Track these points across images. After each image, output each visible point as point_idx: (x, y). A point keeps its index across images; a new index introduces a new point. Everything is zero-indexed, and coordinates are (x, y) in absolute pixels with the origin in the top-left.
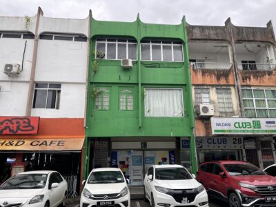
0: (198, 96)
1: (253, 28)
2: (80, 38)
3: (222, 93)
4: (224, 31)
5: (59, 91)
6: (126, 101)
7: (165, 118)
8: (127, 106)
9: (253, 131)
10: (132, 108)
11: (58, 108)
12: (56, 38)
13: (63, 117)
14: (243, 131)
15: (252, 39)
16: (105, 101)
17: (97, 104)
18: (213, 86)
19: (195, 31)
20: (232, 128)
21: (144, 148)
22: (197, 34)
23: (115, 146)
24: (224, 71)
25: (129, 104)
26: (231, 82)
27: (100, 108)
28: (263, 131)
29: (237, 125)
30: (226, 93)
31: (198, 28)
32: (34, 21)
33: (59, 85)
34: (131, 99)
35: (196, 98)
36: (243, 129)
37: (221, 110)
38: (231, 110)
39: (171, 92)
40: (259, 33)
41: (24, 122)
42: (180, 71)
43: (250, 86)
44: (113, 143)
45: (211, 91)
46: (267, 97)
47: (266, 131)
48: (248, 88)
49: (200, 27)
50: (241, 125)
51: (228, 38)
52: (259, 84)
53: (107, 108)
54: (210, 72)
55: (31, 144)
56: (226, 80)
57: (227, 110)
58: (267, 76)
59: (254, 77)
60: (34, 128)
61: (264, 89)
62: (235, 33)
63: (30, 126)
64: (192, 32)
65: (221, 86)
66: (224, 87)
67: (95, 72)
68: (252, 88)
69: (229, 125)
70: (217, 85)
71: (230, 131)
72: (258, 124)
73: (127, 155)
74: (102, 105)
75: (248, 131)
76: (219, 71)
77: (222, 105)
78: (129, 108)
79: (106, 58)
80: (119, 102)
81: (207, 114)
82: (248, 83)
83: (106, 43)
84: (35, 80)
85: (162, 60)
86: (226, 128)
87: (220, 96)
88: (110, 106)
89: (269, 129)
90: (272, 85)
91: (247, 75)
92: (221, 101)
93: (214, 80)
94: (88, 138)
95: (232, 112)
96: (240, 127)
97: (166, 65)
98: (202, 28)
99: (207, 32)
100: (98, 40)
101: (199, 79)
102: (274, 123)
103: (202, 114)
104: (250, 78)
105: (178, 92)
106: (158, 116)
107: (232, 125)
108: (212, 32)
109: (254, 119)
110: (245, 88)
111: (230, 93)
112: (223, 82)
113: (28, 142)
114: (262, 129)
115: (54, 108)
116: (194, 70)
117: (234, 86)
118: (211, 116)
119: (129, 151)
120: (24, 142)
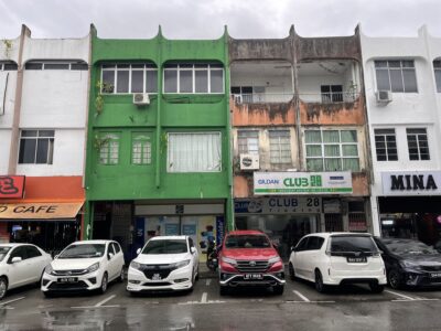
0: (243, 142)
1: (328, 39)
2: (79, 65)
3: (276, 137)
4: (284, 47)
5: (52, 140)
6: (141, 152)
7: (194, 174)
8: (142, 158)
9: (310, 190)
10: (149, 161)
11: (51, 163)
12: (47, 67)
13: (58, 174)
14: (296, 190)
15: (324, 56)
16: (112, 152)
17: (102, 156)
18: (264, 127)
19: (240, 48)
20: (281, 186)
21: (180, 213)
22: (244, 52)
23: (139, 211)
24: (281, 104)
25: (145, 156)
26: (290, 121)
27: (106, 161)
28: (324, 190)
29: (288, 182)
30: (283, 137)
31: (245, 44)
32: (16, 45)
33: (51, 132)
34: (148, 148)
35: (240, 145)
36: (296, 187)
37: (274, 161)
38: (288, 161)
39: (205, 138)
40: (336, 46)
41: (6, 183)
42: (217, 107)
43: (318, 126)
44: (137, 207)
45: (260, 134)
46: (343, 141)
47: (329, 190)
48: (316, 129)
49: (248, 41)
50: (293, 182)
51: (289, 57)
52: (331, 122)
53: (116, 162)
54: (260, 107)
55: (15, 211)
56: (284, 118)
57: (284, 161)
58: (344, 110)
59: (324, 111)
60: (17, 191)
61: (339, 129)
62: (300, 48)
63: (13, 187)
64: (236, 50)
65: (276, 126)
66: (280, 129)
67: (99, 113)
68: (321, 129)
69: (277, 182)
70: (270, 126)
71: (277, 191)
72: (318, 181)
73: (158, 223)
74: (109, 158)
75: (303, 190)
76: (273, 105)
77: (275, 154)
78: (145, 161)
79: (115, 92)
80: (132, 152)
81: (249, 168)
82: (315, 121)
83: (116, 70)
84: (21, 126)
85: (194, 92)
86: (272, 186)
87: (274, 141)
88: (119, 159)
89: (334, 186)
90: (350, 122)
91: (315, 110)
92: (275, 148)
93: (265, 119)
94: (91, 202)
95: (288, 164)
96: (291, 185)
97: (198, 100)
98: (252, 43)
99: (258, 49)
100: (104, 67)
101: (245, 118)
102: (342, 178)
103: (243, 167)
104: (318, 115)
105: (215, 137)
106: (185, 171)
107: (281, 182)
108: (266, 48)
109: (313, 174)
110: (311, 129)
111: (289, 137)
112: (278, 120)
113: (11, 208)
114: (324, 187)
115: (45, 162)
116: (237, 105)
117: (295, 126)
118: (256, 170)
119: (161, 217)
120: (6, 208)
